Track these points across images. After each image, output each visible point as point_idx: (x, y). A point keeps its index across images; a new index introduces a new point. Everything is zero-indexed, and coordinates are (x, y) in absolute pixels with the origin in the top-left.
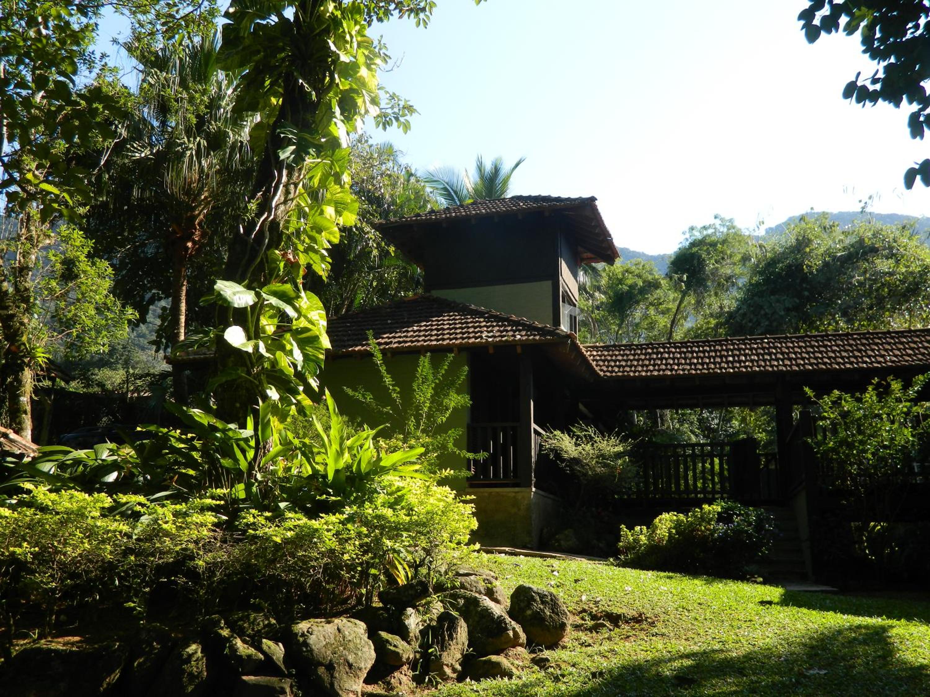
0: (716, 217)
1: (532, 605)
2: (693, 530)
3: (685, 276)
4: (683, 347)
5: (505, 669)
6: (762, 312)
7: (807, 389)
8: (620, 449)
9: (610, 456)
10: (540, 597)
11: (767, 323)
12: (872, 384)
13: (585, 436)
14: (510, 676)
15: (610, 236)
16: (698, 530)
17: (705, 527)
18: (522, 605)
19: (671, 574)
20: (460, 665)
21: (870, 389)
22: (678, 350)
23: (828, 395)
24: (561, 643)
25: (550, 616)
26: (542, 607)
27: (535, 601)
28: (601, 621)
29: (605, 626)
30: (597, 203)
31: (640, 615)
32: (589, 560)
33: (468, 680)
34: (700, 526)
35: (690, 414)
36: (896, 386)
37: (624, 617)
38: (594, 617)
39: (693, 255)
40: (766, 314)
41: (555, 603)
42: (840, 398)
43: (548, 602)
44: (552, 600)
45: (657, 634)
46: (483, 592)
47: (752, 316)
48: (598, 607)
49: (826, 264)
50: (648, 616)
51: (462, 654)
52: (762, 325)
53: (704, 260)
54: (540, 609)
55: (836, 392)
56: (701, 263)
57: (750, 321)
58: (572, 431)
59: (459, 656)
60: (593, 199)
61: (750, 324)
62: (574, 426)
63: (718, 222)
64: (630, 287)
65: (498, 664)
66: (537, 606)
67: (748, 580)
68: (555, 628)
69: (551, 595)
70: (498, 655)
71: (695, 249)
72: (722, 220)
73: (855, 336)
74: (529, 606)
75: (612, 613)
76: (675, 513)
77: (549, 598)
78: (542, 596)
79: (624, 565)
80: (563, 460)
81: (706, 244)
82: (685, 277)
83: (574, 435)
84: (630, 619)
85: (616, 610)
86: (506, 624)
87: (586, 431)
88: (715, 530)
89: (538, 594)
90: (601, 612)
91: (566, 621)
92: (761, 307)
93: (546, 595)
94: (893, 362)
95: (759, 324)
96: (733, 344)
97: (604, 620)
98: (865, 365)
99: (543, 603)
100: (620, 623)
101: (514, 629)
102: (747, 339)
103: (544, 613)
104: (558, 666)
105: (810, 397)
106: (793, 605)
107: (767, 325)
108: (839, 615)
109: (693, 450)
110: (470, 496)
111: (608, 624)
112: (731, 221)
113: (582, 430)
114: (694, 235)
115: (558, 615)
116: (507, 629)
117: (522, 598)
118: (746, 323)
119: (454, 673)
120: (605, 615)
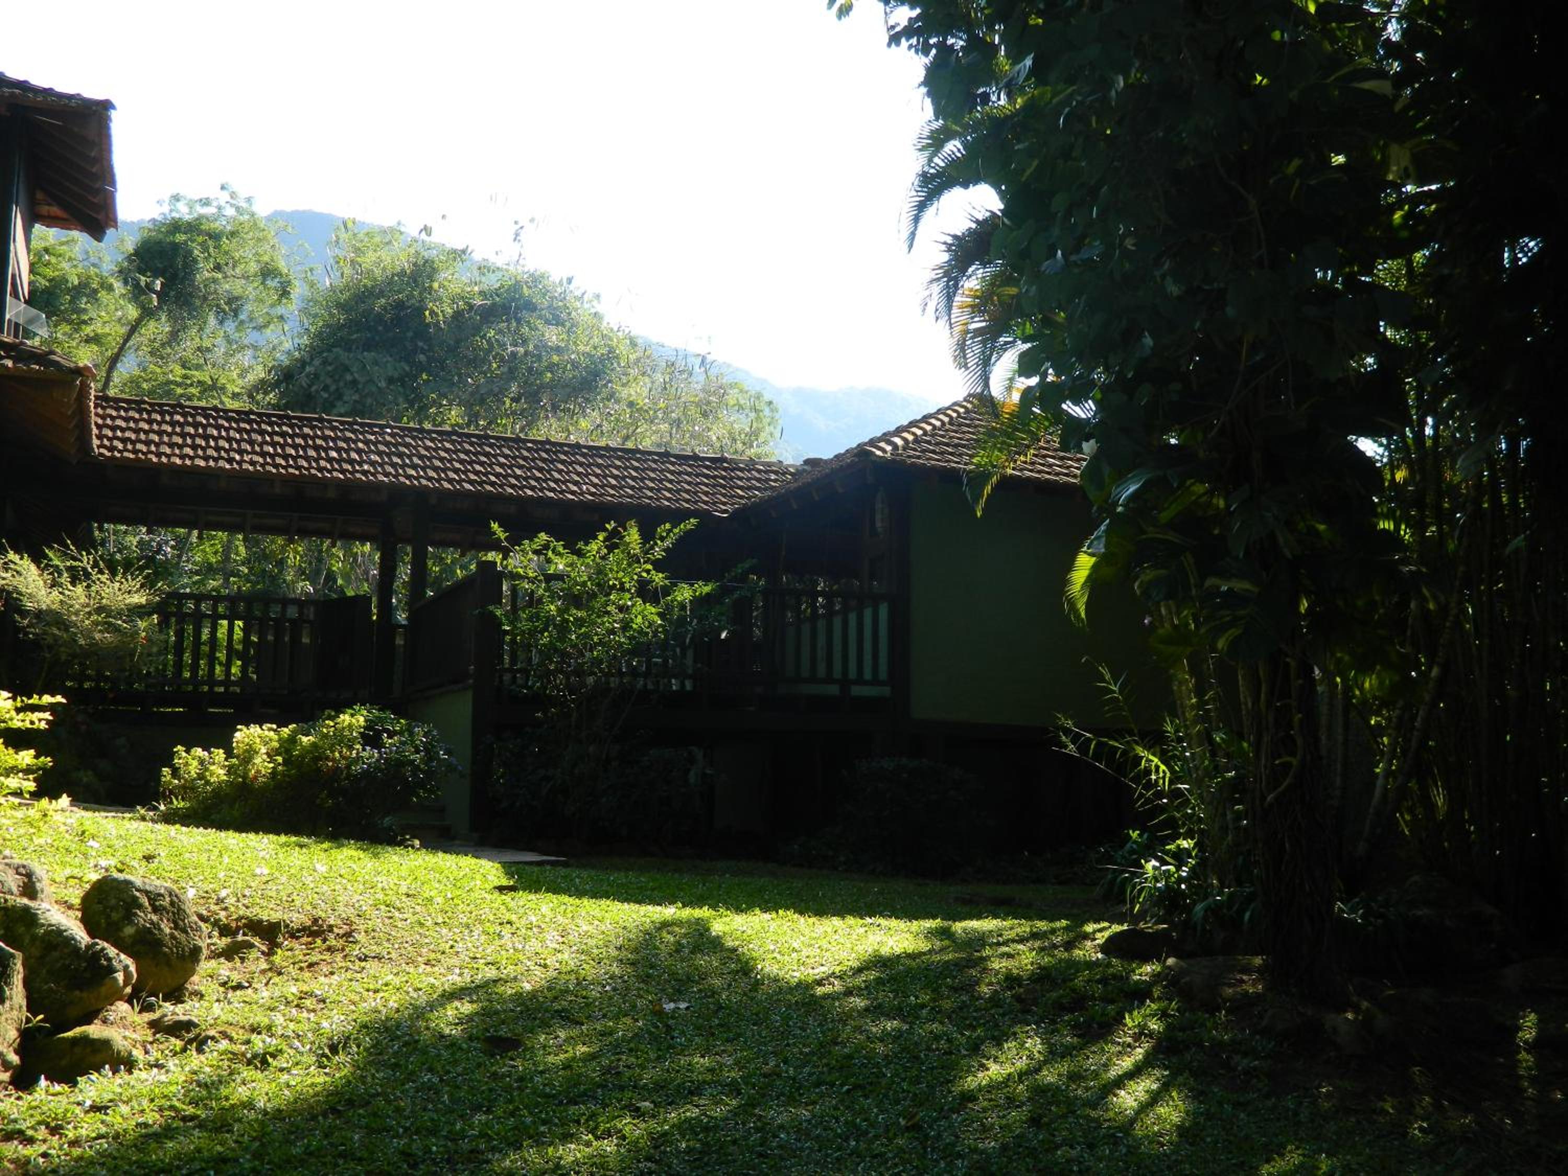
0: (223, 188)
1: (136, 914)
2: (319, 758)
3: (158, 282)
4: (244, 421)
5: (119, 1052)
6: (349, 377)
7: (495, 526)
8: (139, 599)
9: (119, 614)
10: (149, 899)
11: (356, 397)
12: (605, 530)
13: (70, 569)
14: (130, 1064)
15: (113, 183)
16: (327, 758)
17: (340, 753)
18: (115, 916)
20: (16, 1052)
21: (601, 537)
23: (531, 540)
24: (188, 986)
25: (173, 937)
26: (155, 918)
27: (140, 907)
28: (240, 938)
29: (252, 946)
30: (113, 114)
31: (315, 921)
33: (43, 1083)
34: (333, 752)
35: (126, 532)
36: (633, 536)
37: (287, 926)
38: (225, 931)
39: (175, 246)
40: (354, 382)
41: (179, 909)
42: (546, 547)
43: (165, 908)
44: (172, 903)
45: (366, 956)
47: (329, 381)
48: (226, 909)
49: (458, 314)
50: (332, 922)
51: (18, 1030)
52: (345, 398)
53: (195, 261)
54: (152, 923)
55: (543, 536)
56: (190, 264)
57: (326, 388)
58: (46, 556)
59: (13, 1034)
60: (106, 105)
61: (326, 395)
62: (52, 548)
63: (224, 197)
65: (106, 1044)
66: (146, 917)
67: (399, 844)
68: (182, 957)
69: (170, 895)
70: (89, 1022)
71: (180, 238)
72: (233, 195)
73: (530, 445)
74: (129, 916)
75: (261, 921)
76: (274, 726)
77: (168, 899)
78: (153, 897)
80: (24, 613)
81: (200, 233)
82: (158, 284)
83: (47, 565)
84: (299, 931)
85: (265, 916)
86: (109, 960)
87: (75, 559)
88: (359, 758)
89: (147, 893)
90: (237, 920)
91: (200, 943)
92: (347, 369)
93: (162, 895)
94: (592, 494)
95: (340, 397)
97: (244, 934)
98: (552, 495)
99: (155, 910)
100: (280, 939)
101: (126, 968)
103: (160, 929)
105: (499, 539)
106: (548, 891)
107: (355, 401)
111: (256, 941)
112: (249, 200)
113: (65, 555)
114: (178, 211)
115: (186, 932)
116: (111, 970)
117: (113, 902)
118: (317, 391)
119: (6, 1071)
120: (245, 926)
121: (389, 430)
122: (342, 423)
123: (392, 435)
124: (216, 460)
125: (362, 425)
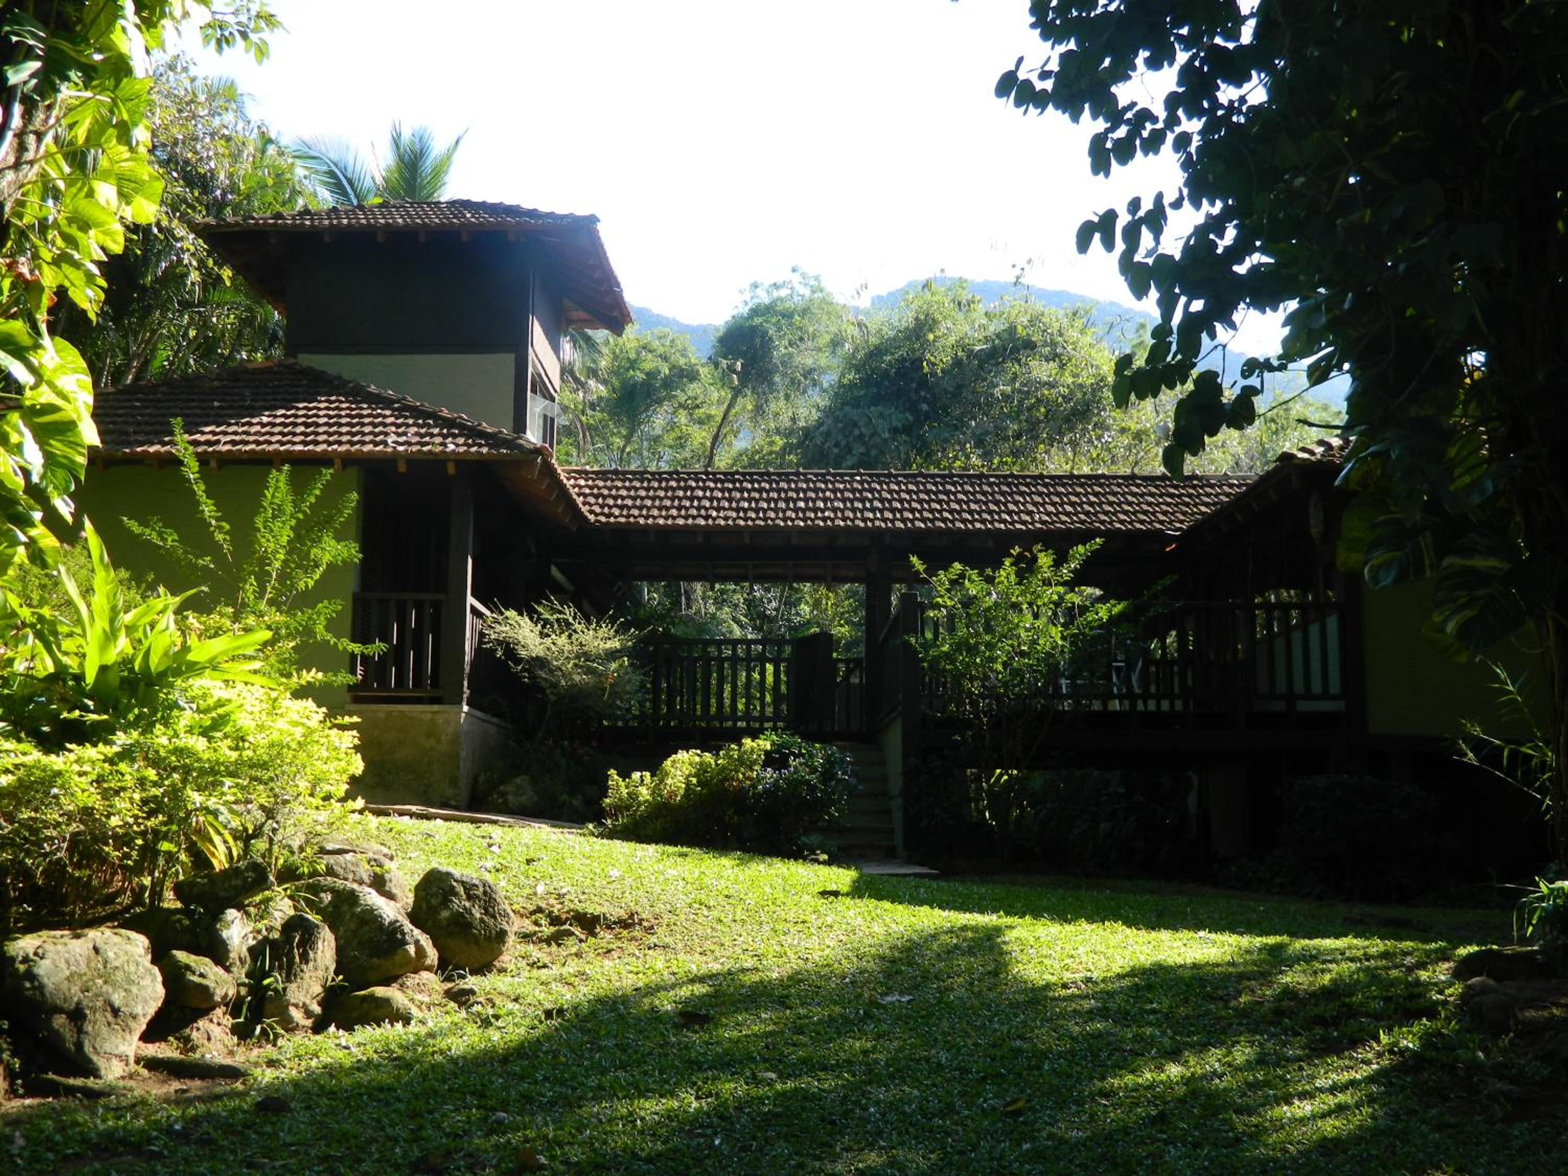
0: (794, 270)
1: (451, 901)
2: (726, 779)
3: (739, 364)
4: (728, 481)
5: (398, 1010)
6: (856, 432)
7: (914, 559)
8: (615, 644)
9: (599, 656)
10: (465, 888)
11: (862, 450)
12: (1011, 555)
13: (558, 620)
14: (407, 1020)
15: (618, 285)
16: (733, 779)
17: (744, 774)
18: (434, 902)
19: (685, 849)
20: (319, 1004)
21: (1007, 563)
22: (719, 485)
23: (946, 570)
24: (496, 963)
25: (482, 920)
26: (468, 904)
27: (456, 894)
28: (567, 927)
29: (572, 934)
30: (599, 226)
31: (632, 916)
32: (554, 826)
33: (332, 1029)
34: (737, 772)
35: (734, 591)
36: (1045, 560)
37: (605, 918)
38: (555, 920)
39: (754, 330)
40: (861, 435)
41: (491, 897)
42: (962, 576)
43: (478, 897)
44: (485, 893)
45: (655, 945)
46: (367, 880)
47: (840, 437)
48: (562, 903)
49: (957, 362)
50: (644, 916)
51: (324, 986)
52: (854, 452)
53: (771, 339)
54: (465, 908)
55: (957, 566)
56: (767, 344)
57: (837, 445)
58: (536, 612)
59: (317, 989)
60: (592, 220)
61: (836, 451)
62: (539, 604)
63: (796, 278)
64: (647, 374)
65: (387, 1002)
66: (460, 903)
67: (805, 859)
68: (488, 938)
69: (484, 886)
70: (388, 985)
71: (757, 321)
72: (804, 276)
73: (992, 480)
74: (446, 902)
75: (585, 914)
76: (699, 752)
77: (481, 889)
78: (469, 888)
79: (611, 835)
80: (518, 660)
81: (776, 313)
82: (739, 366)
83: (539, 619)
84: (615, 923)
85: (592, 909)
86: (403, 934)
87: (560, 612)
88: (759, 779)
89: (463, 883)
90: (568, 912)
91: (506, 927)
92: (855, 424)
93: (475, 885)
94: (1043, 522)
95: (850, 451)
96: (807, 481)
97: (571, 925)
98: (1002, 526)
99: (469, 898)
100: (598, 930)
101: (417, 942)
102: (829, 474)
103: (471, 914)
104: (490, 1000)
105: (918, 572)
106: (870, 896)
107: (862, 454)
108: (937, 912)
109: (734, 650)
110: (351, 716)
111: (577, 931)
112: (817, 278)
113: (554, 610)
114: (758, 297)
115: (495, 918)
116: (404, 943)
117: (434, 890)
118: (829, 448)
119: (308, 1018)
120: (573, 917)
121: (858, 478)
122: (816, 475)
123: (861, 482)
124: (694, 518)
125: (834, 475)
